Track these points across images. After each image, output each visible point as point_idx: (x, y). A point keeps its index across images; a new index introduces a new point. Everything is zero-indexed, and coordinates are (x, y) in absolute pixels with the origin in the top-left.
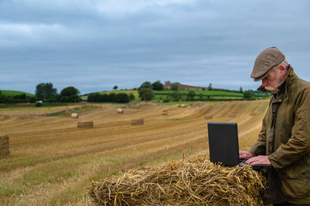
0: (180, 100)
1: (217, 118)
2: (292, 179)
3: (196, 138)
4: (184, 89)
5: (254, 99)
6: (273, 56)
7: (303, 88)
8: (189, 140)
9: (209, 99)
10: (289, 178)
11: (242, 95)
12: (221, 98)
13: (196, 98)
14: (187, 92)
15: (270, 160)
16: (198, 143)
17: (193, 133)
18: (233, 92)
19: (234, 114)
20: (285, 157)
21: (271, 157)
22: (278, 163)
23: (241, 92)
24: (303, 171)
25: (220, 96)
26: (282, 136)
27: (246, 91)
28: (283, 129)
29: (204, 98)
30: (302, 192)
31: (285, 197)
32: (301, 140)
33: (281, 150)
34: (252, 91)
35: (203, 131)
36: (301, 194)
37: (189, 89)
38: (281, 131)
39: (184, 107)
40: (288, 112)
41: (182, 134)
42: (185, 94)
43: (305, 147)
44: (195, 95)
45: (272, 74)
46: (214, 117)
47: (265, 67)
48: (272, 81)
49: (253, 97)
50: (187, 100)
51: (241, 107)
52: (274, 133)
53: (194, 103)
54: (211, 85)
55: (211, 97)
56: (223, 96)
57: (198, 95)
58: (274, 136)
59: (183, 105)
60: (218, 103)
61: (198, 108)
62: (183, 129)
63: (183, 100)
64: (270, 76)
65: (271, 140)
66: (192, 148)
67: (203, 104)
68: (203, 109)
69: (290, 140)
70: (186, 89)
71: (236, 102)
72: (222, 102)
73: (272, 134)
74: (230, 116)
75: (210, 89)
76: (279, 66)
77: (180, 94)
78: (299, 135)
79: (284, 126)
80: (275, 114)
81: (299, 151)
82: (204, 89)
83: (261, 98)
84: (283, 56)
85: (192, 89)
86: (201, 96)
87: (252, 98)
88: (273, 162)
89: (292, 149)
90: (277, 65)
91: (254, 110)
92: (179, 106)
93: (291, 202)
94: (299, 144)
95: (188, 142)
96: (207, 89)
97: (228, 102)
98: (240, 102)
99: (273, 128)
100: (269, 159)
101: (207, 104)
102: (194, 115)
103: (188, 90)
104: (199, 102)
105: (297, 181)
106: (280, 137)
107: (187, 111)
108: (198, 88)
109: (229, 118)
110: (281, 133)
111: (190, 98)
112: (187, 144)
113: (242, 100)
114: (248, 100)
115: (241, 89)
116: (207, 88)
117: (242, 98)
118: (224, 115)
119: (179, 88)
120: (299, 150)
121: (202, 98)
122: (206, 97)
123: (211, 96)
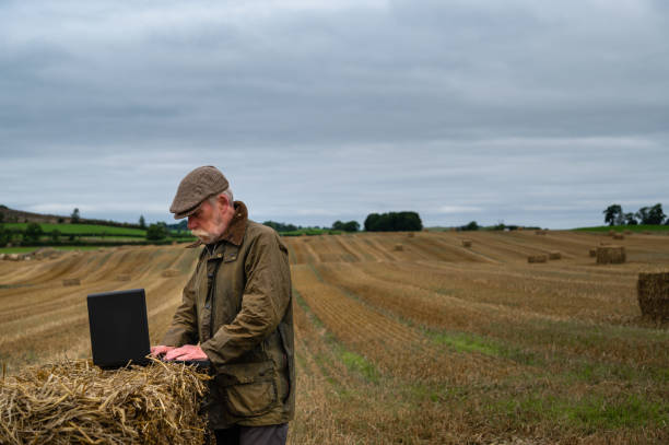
0: (9, 244)
1: (89, 282)
2: (244, 384)
3: (42, 328)
4: (16, 221)
5: (169, 243)
6: (211, 179)
7: (257, 234)
8: (28, 332)
9: (73, 241)
10: (239, 384)
11: (144, 233)
12: (99, 239)
13: (44, 239)
14: (24, 227)
15: (205, 350)
16: (46, 337)
17: (36, 317)
18: (126, 226)
19: (126, 275)
20: (232, 345)
21: (205, 345)
22: (219, 354)
23: (142, 226)
24: (261, 370)
25: (96, 235)
26: (226, 314)
27: (152, 225)
28: (227, 302)
29: (61, 238)
30: (260, 405)
31: (235, 416)
32: (259, 315)
33: (222, 334)
34: (165, 224)
35: (58, 311)
36: (258, 408)
37: (29, 219)
38: (225, 305)
39: (17, 260)
40: (234, 273)
41: (10, 320)
42: (20, 232)
43: (263, 327)
44: (42, 233)
45: (206, 209)
46: (82, 282)
47: (197, 195)
48: (206, 220)
49: (169, 239)
50: (24, 245)
51: (142, 258)
52: (212, 310)
53: (41, 251)
54: (76, 211)
55: (77, 238)
56: (103, 235)
57: (49, 234)
58: (212, 317)
59: (14, 256)
60: (93, 251)
61: (48, 262)
62: (13, 308)
63: (14, 245)
64: (202, 211)
65: (207, 322)
66: (32, 349)
67: (60, 253)
68: (59, 264)
69: (239, 316)
70: (22, 219)
71: (131, 248)
72: (101, 248)
73: (209, 312)
74: (118, 279)
75: (75, 220)
76: (218, 196)
77: (8, 232)
78: (256, 308)
79: (228, 296)
80: (212, 279)
81: (255, 334)
82: (61, 220)
83: (183, 239)
84: (226, 182)
85: (36, 220)
86: (55, 234)
87: (165, 240)
88: (209, 353)
89: (243, 330)
90: (217, 194)
91: (168, 266)
92: (6, 258)
93: (243, 423)
94: (255, 321)
95: (24, 335)
96: (68, 221)
97: (114, 249)
98: (139, 249)
99: (210, 302)
100: (203, 349)
101: (69, 253)
102: (39, 277)
103: (26, 221)
104: (51, 249)
105: (252, 387)
106: (222, 316)
107: (24, 269)
108: (49, 217)
109: (115, 283)
110: (225, 309)
111: (31, 240)
112: (22, 341)
113: (144, 244)
114: (157, 244)
115: (142, 220)
116: (68, 218)
117: (143, 240)
118: (104, 277)
119: (6, 217)
120: (255, 331)
121: (57, 240)
122: (67, 238)
123: (78, 235)
